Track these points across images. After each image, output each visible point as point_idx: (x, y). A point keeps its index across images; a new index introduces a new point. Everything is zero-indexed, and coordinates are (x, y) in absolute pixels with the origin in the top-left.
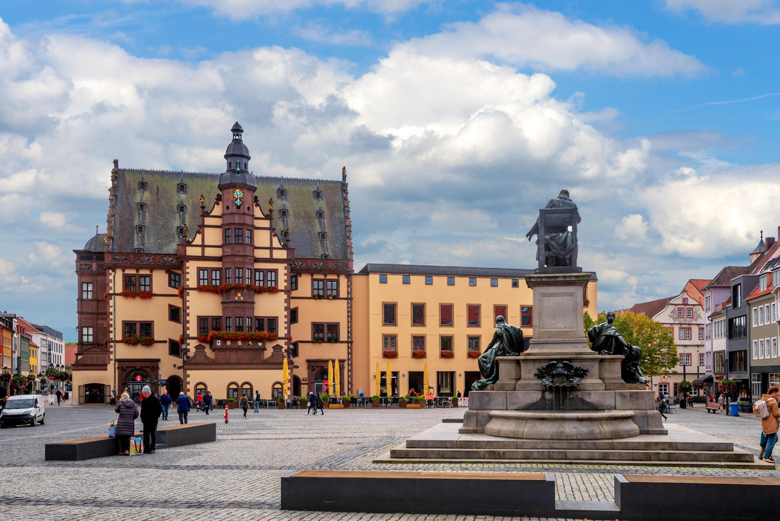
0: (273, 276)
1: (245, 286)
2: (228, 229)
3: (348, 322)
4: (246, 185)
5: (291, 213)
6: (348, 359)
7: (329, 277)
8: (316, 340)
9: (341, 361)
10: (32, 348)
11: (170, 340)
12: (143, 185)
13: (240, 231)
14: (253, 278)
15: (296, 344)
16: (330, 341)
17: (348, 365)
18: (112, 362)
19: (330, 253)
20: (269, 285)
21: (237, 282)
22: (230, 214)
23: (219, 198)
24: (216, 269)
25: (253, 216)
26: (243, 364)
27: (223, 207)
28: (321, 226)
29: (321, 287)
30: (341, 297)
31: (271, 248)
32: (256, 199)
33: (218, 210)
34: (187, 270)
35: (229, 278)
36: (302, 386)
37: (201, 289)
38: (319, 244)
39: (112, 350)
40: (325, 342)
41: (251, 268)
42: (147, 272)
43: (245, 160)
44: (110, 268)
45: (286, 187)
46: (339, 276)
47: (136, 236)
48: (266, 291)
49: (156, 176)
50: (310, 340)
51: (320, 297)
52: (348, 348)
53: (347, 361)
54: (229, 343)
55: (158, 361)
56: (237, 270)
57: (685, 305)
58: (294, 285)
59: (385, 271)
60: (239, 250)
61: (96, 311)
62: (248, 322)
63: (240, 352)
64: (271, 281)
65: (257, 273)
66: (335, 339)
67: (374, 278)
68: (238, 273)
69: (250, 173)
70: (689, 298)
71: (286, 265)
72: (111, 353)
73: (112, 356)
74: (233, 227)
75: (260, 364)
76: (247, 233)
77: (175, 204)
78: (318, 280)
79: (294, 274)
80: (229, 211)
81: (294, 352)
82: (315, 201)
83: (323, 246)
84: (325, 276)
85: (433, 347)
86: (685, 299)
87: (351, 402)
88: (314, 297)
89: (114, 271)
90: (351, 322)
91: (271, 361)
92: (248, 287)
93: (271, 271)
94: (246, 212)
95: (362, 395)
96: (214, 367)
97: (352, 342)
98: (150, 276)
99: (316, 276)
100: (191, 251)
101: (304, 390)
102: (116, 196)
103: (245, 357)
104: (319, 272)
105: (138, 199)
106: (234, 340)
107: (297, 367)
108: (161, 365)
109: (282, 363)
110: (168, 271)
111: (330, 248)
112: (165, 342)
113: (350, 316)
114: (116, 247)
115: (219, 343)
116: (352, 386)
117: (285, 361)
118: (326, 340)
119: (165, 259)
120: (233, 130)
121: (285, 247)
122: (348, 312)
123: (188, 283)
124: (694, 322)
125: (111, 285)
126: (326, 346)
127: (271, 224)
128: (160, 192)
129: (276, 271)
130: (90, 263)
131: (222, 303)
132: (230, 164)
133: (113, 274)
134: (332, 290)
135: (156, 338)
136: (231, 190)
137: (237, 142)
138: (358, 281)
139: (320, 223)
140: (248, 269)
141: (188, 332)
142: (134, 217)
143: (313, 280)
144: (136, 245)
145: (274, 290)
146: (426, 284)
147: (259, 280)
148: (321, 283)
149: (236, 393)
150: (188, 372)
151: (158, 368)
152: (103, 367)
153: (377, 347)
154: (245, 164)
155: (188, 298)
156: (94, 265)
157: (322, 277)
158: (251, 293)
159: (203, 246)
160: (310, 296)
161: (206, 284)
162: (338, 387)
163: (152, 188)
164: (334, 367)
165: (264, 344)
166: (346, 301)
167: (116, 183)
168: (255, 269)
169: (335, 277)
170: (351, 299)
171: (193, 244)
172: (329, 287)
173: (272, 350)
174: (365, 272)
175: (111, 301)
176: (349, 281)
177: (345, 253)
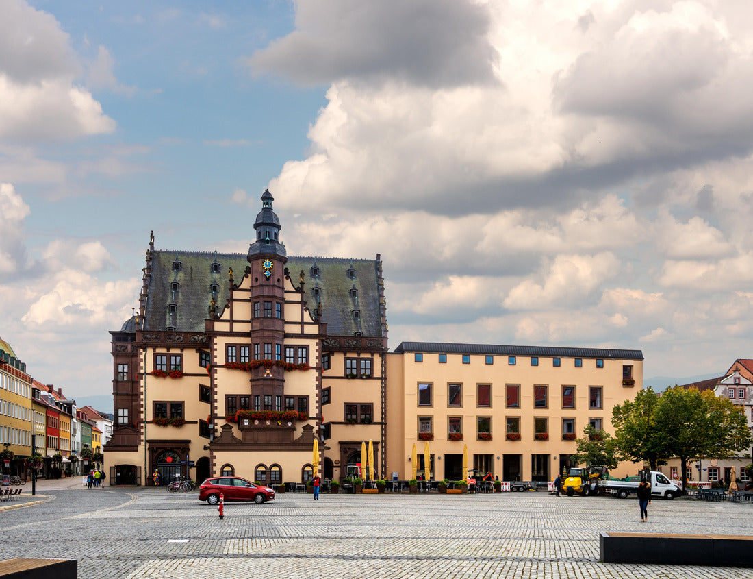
0: (304, 353)
1: (274, 362)
2: (257, 302)
3: (382, 403)
4: (275, 255)
5: (324, 291)
6: (382, 441)
7: (363, 356)
8: (349, 422)
9: (375, 443)
10: (95, 433)
11: (200, 420)
12: (177, 266)
13: (270, 304)
14: (283, 354)
15: (328, 426)
16: (363, 422)
17: (382, 447)
18: (143, 443)
19: (364, 331)
20: (300, 362)
21: (266, 358)
22: (259, 286)
23: (248, 271)
24: (245, 346)
25: (283, 288)
26: (272, 445)
27: (252, 279)
28: (354, 304)
29: (354, 366)
30: (375, 376)
31: (302, 323)
32: (286, 272)
33: (246, 284)
34: (215, 347)
35: (258, 354)
36: (335, 469)
37: (229, 366)
38: (353, 322)
39: (142, 430)
40: (357, 424)
41: (280, 343)
42: (178, 351)
43: (275, 230)
44: (141, 347)
45: (319, 266)
46: (372, 355)
47: (168, 315)
48: (296, 369)
49: (191, 257)
50: (343, 421)
51: (353, 377)
52: (382, 429)
53: (381, 443)
54: (257, 423)
55: (189, 442)
56: (266, 345)
57: (737, 385)
58: (326, 364)
59: (420, 349)
60: (268, 324)
61: (131, 393)
62: (277, 401)
63: (268, 433)
64: (302, 358)
65: (288, 350)
66: (369, 421)
67: (409, 357)
68: (268, 348)
69: (280, 243)
70: (742, 378)
71: (317, 341)
72: (142, 433)
73: (143, 437)
74: (261, 300)
75: (290, 445)
76: (277, 307)
77: (208, 284)
78: (352, 359)
79: (327, 352)
80: (258, 283)
81: (326, 432)
82: (348, 280)
83: (356, 324)
84: (359, 355)
85: (470, 429)
86: (736, 379)
87: (385, 486)
88: (346, 377)
89: (145, 350)
90: (385, 402)
91: (301, 442)
92: (278, 364)
93: (302, 347)
94: (276, 283)
95: (396, 478)
96: (241, 447)
97: (386, 424)
98: (181, 355)
99: (349, 355)
100: (219, 327)
101: (337, 472)
102: (150, 276)
103: (274, 437)
104: (352, 350)
105: (171, 280)
106: (262, 419)
107: (329, 449)
108: (191, 446)
109: (312, 445)
110: (199, 351)
111: (364, 326)
112: (196, 423)
113: (384, 396)
114: (148, 327)
115: (246, 423)
116: (385, 469)
117: (316, 441)
118: (359, 422)
119: (196, 337)
120: (263, 198)
121: (316, 322)
122: (382, 392)
123: (215, 360)
124: (746, 403)
125: (142, 364)
126: (359, 427)
127: (302, 298)
128: (193, 272)
129: (307, 347)
130: (125, 345)
131: (251, 381)
132: (259, 234)
133: (144, 353)
134: (365, 369)
135: (187, 419)
136: (260, 261)
137: (267, 211)
138: (393, 361)
139: (354, 301)
140: (278, 345)
141: (216, 411)
142: (167, 297)
143: (346, 359)
144: (168, 324)
145: (305, 368)
146: (463, 363)
147: (290, 357)
148: (354, 362)
149: (264, 476)
150: (215, 453)
151: (189, 450)
152: (134, 448)
153: (411, 428)
154: (275, 233)
155: (216, 376)
156: (129, 347)
157: (355, 355)
158: (281, 370)
159: (232, 321)
160: (343, 376)
161: (234, 361)
162: (372, 470)
163: (186, 269)
164: (367, 449)
165: (293, 424)
166: (380, 381)
167: (150, 264)
168: (285, 345)
169: (369, 356)
170: (386, 378)
171: (221, 319)
172: (363, 366)
173: (303, 430)
174: (400, 351)
175: (141, 381)
176: (384, 360)
177: (379, 331)
